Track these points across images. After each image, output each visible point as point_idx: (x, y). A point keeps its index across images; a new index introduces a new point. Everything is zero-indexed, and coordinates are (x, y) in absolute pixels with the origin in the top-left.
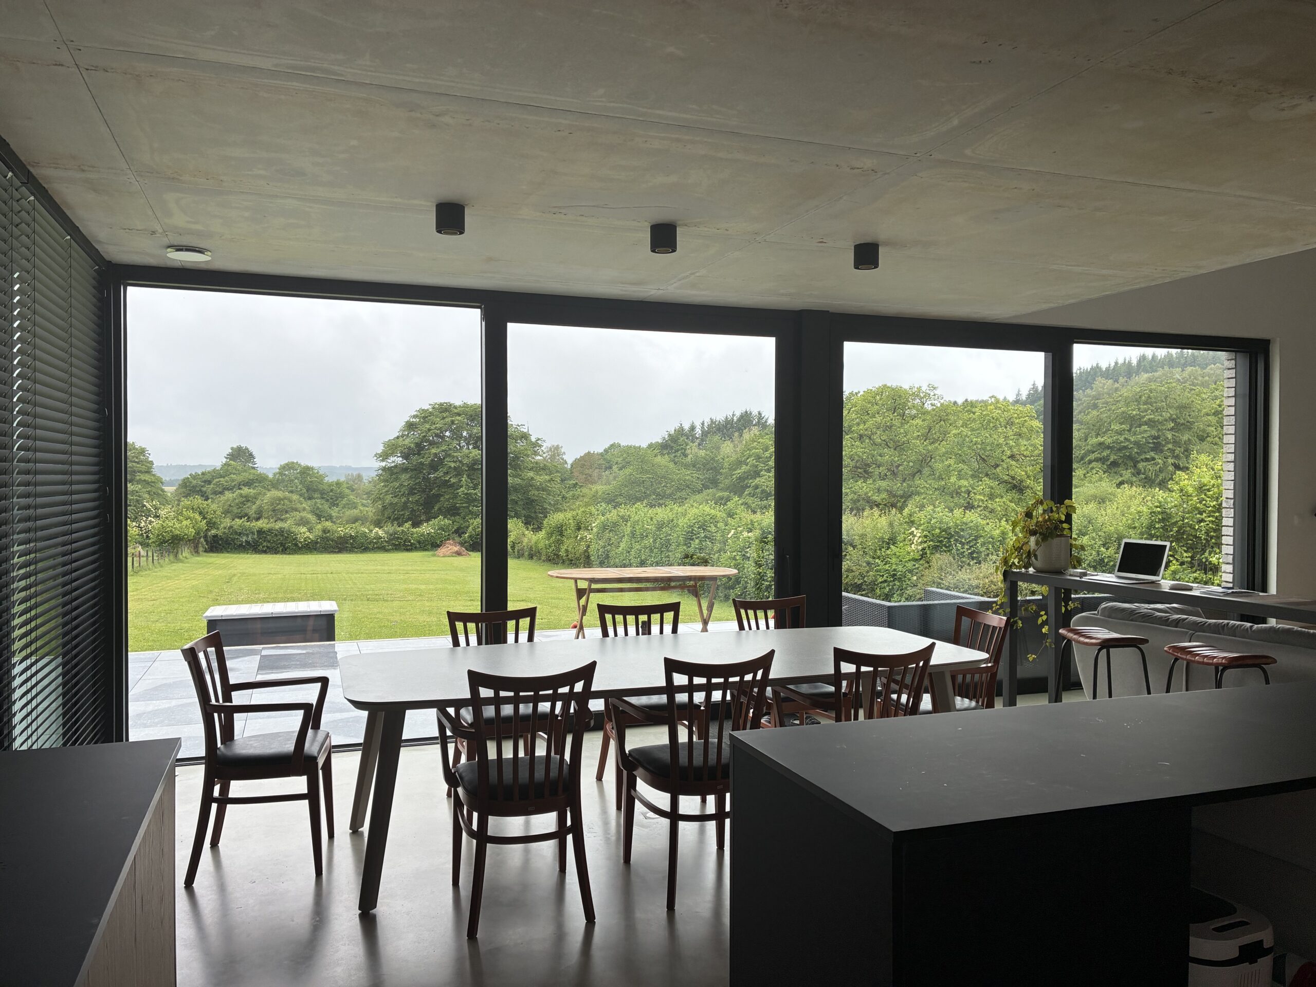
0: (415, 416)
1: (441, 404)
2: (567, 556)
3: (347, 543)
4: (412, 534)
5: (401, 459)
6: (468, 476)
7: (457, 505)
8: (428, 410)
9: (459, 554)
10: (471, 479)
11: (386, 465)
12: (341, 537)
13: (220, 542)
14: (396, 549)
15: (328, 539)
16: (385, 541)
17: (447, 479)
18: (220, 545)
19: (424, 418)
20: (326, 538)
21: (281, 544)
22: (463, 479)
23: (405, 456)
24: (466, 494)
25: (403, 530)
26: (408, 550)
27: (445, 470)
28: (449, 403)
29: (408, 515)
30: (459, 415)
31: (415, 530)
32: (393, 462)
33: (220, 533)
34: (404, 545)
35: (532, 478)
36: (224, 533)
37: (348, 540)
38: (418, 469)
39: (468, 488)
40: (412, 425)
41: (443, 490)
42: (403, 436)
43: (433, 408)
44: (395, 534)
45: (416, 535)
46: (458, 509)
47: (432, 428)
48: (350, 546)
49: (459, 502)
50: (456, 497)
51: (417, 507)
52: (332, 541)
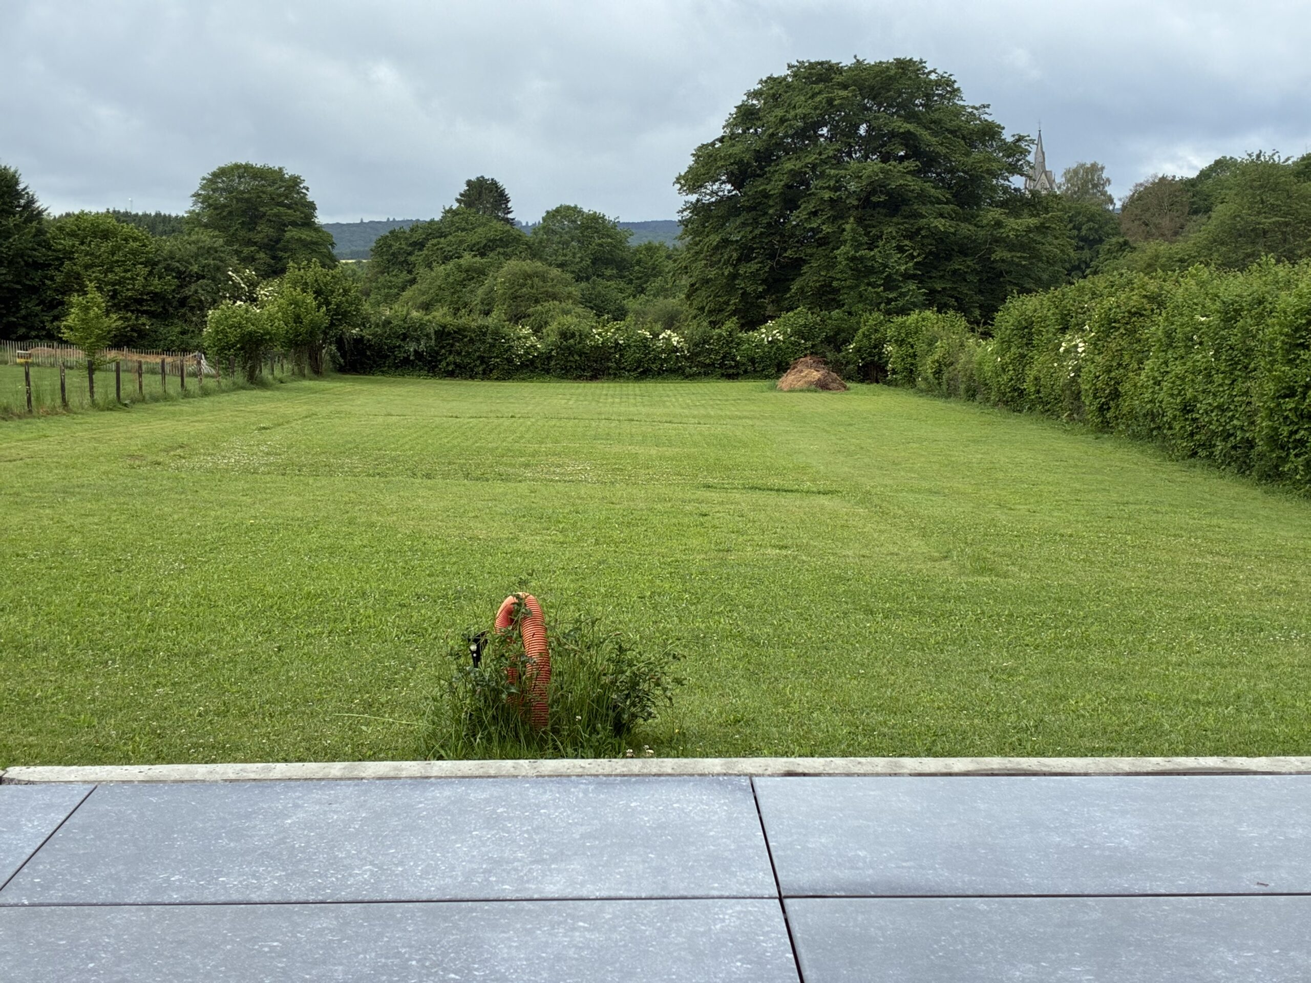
0: (755, 94)
1: (812, 66)
2: (1038, 392)
3: (609, 360)
4: (738, 344)
5: (729, 187)
6: (860, 221)
7: (835, 284)
8: (785, 78)
9: (823, 386)
10: (865, 227)
11: (698, 200)
12: (597, 347)
13: (368, 353)
14: (706, 374)
15: (570, 350)
16: (684, 357)
17: (814, 225)
18: (368, 358)
19: (775, 97)
20: (568, 348)
21: (482, 359)
22: (848, 227)
23: (737, 181)
24: (853, 259)
25: (720, 335)
26: (731, 377)
27: (811, 207)
28: (828, 62)
29: (735, 304)
30: (845, 87)
31: (743, 335)
32: (713, 193)
33: (367, 334)
34: (722, 365)
35: (999, 224)
36: (375, 335)
37: (611, 354)
38: (757, 206)
39: (858, 246)
40: (752, 114)
41: (809, 251)
42: (733, 136)
43: (795, 75)
44: (705, 342)
45: (746, 346)
46: (837, 291)
47: (789, 116)
48: (614, 365)
49: (839, 276)
50: (833, 267)
51: (753, 287)
52: (580, 356)
